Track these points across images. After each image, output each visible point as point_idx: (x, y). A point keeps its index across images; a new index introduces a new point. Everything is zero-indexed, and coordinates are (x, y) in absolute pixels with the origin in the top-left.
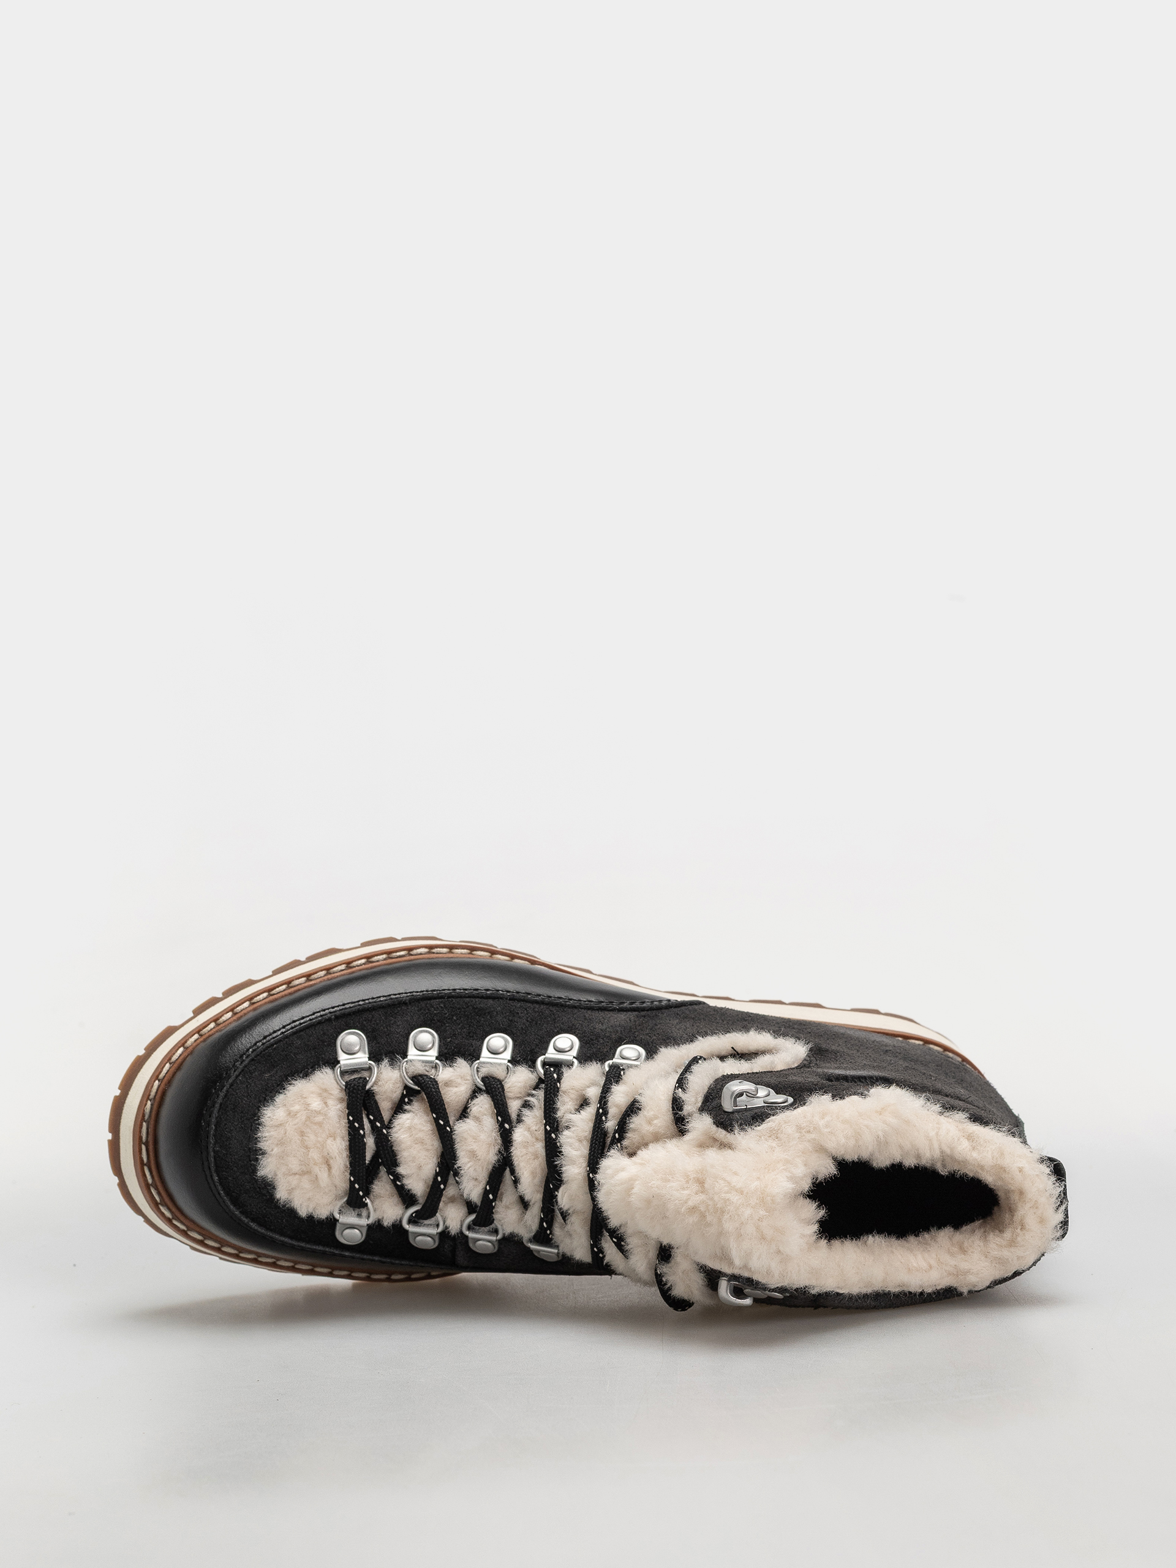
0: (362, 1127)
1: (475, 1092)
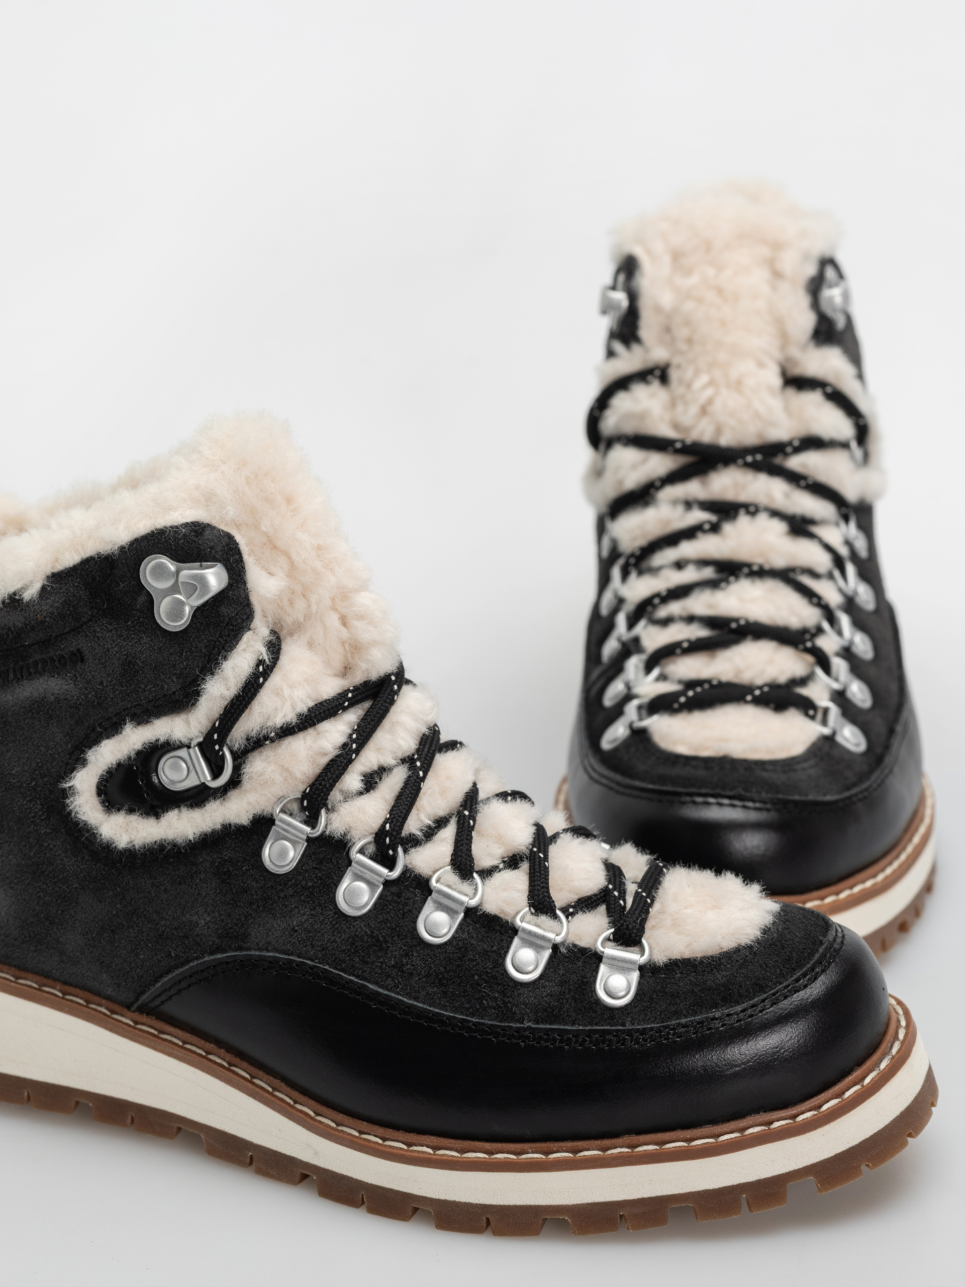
1: (486, 873)
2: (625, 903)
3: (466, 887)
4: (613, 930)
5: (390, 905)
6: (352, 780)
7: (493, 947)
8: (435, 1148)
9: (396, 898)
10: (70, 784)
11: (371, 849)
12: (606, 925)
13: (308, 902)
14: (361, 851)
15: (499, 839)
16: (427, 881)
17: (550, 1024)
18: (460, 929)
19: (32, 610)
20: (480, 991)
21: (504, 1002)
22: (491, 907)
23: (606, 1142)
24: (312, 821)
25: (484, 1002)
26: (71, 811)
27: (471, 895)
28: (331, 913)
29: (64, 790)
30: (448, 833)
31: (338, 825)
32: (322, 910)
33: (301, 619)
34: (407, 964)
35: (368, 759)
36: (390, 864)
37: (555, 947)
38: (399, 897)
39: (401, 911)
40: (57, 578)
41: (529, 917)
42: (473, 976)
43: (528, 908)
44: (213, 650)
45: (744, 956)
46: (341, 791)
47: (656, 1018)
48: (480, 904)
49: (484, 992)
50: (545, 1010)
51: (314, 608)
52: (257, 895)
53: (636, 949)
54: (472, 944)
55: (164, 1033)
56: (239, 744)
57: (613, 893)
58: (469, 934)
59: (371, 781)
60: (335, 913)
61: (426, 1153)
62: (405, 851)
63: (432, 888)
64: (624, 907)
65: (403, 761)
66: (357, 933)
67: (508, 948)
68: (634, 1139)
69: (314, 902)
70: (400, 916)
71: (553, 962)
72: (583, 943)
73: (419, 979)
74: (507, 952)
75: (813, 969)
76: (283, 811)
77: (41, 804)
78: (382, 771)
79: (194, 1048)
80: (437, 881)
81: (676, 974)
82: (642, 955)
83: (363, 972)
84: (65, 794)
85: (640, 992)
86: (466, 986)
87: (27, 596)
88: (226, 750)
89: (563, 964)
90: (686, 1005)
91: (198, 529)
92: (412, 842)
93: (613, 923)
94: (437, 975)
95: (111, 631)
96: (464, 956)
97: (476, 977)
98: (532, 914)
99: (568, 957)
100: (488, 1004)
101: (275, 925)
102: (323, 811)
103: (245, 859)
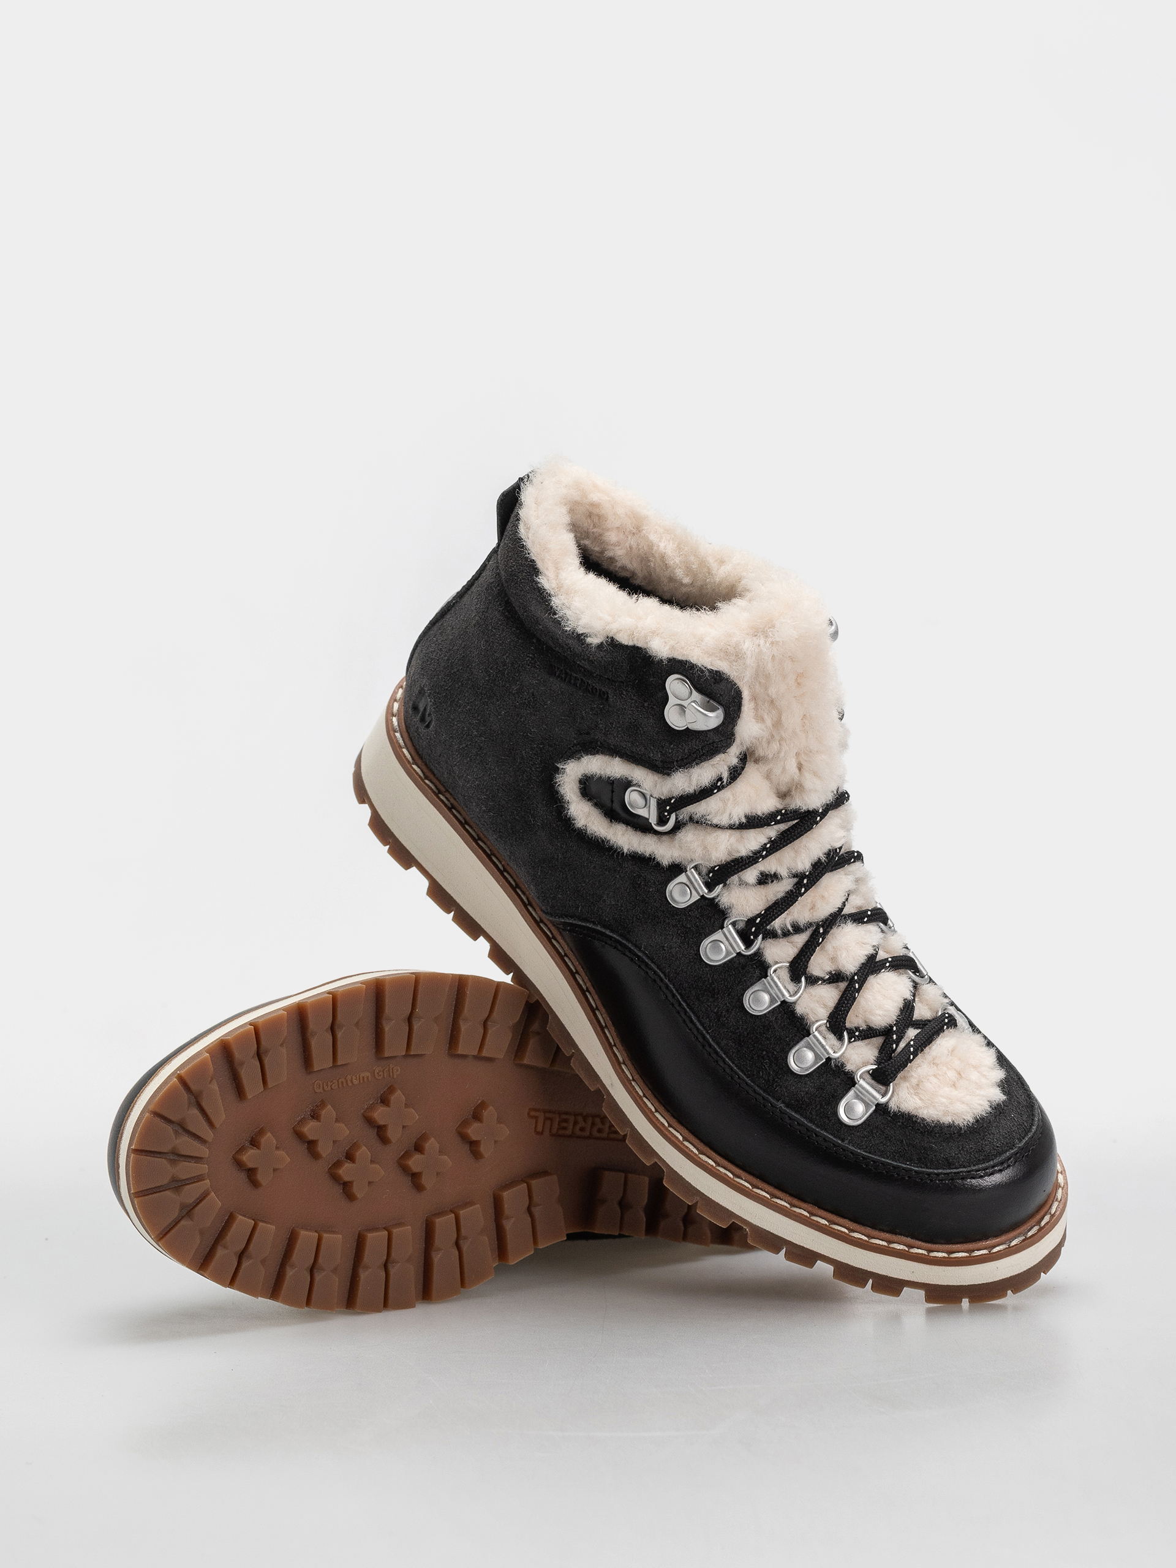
0: (908, 1045)
1: (813, 981)
2: (896, 1047)
3: (792, 987)
4: (874, 1067)
5: (734, 971)
6: (751, 875)
7: (787, 1037)
8: (685, 1139)
9: (740, 969)
10: (564, 767)
11: (741, 925)
12: (872, 1062)
13: (682, 937)
14: (734, 924)
15: (833, 959)
16: (768, 967)
17: (795, 1112)
18: (773, 1012)
19: (589, 650)
20: (762, 1064)
21: (774, 1080)
22: (800, 1010)
23: (795, 1201)
24: (710, 886)
25: (761, 1073)
26: (556, 783)
27: (792, 993)
28: (693, 952)
29: (558, 768)
30: (801, 939)
31: (725, 900)
32: (688, 947)
33: (770, 756)
34: (725, 1017)
35: (769, 865)
36: (748, 943)
37: (829, 1059)
38: (743, 969)
39: (739, 979)
40: (612, 644)
41: (824, 1028)
42: (763, 1051)
43: (826, 1021)
44: (693, 754)
45: (952, 1133)
46: (740, 879)
47: (867, 1147)
48: (795, 1003)
49: (764, 1066)
50: (798, 1101)
51: (782, 754)
52: (651, 910)
53: (883, 1088)
54: (774, 1028)
55: (556, 940)
56: (684, 817)
57: (893, 1035)
58: (776, 1019)
59: (765, 879)
60: (696, 954)
61: (677, 1138)
62: (763, 939)
63: (769, 974)
64: (894, 1051)
65: (795, 876)
66: (703, 977)
67: (798, 1042)
68: (816, 1210)
69: (685, 939)
70: (737, 982)
71: (822, 1068)
72: (849, 1067)
73: (727, 1032)
74: (795, 1045)
75: (993, 1167)
76: (696, 868)
77: (541, 761)
78: (775, 877)
79: (570, 964)
80: (775, 971)
81: (899, 1122)
82: (883, 1096)
83: (693, 1004)
84: (557, 770)
85: (867, 1122)
86: (755, 1055)
87: (589, 640)
88: (673, 816)
89: (827, 1075)
90: (892, 1149)
91: (718, 677)
92: (773, 935)
93: (879, 1061)
94: (740, 1036)
95: (632, 699)
96: (764, 1033)
97: (764, 1053)
98: (826, 1026)
99: (834, 1071)
100: (763, 1075)
101: (653, 937)
102: (721, 886)
103: (655, 882)
